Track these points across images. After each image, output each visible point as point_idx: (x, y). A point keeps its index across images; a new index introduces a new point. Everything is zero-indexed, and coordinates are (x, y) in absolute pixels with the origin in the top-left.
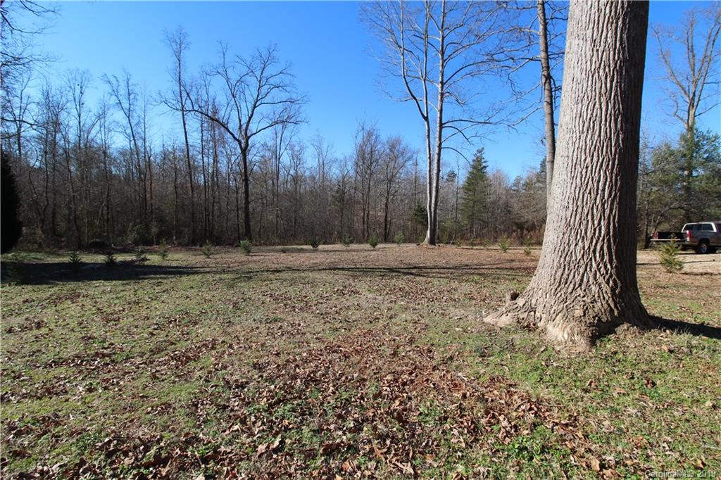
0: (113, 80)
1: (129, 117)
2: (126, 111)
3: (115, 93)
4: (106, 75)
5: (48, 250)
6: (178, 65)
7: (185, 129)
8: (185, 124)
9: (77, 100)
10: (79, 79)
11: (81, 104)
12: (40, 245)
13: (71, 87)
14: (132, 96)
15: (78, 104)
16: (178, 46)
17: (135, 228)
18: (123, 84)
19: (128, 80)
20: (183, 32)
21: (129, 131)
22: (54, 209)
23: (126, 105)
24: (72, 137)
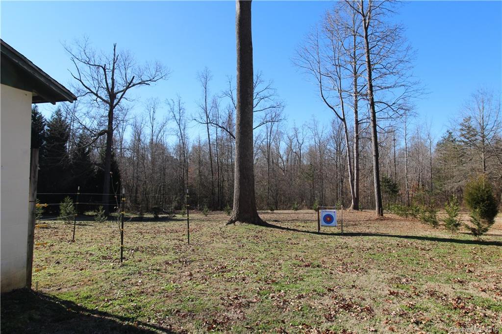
0: (171, 102)
1: (179, 125)
2: (178, 121)
3: (172, 110)
4: (167, 99)
5: (132, 212)
6: (205, 92)
7: (208, 132)
8: (208, 129)
9: (152, 117)
10: (153, 103)
11: (154, 119)
12: (129, 209)
13: (148, 109)
14: (181, 111)
15: (152, 119)
16: (205, 80)
17: (177, 199)
18: (176, 103)
19: (179, 100)
20: (208, 70)
21: (179, 134)
22: (137, 189)
23: (178, 117)
24: (148, 141)
